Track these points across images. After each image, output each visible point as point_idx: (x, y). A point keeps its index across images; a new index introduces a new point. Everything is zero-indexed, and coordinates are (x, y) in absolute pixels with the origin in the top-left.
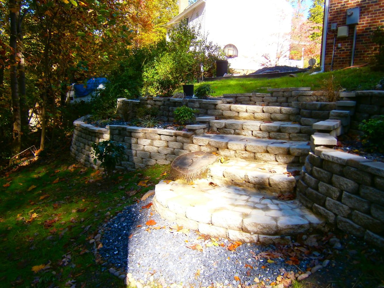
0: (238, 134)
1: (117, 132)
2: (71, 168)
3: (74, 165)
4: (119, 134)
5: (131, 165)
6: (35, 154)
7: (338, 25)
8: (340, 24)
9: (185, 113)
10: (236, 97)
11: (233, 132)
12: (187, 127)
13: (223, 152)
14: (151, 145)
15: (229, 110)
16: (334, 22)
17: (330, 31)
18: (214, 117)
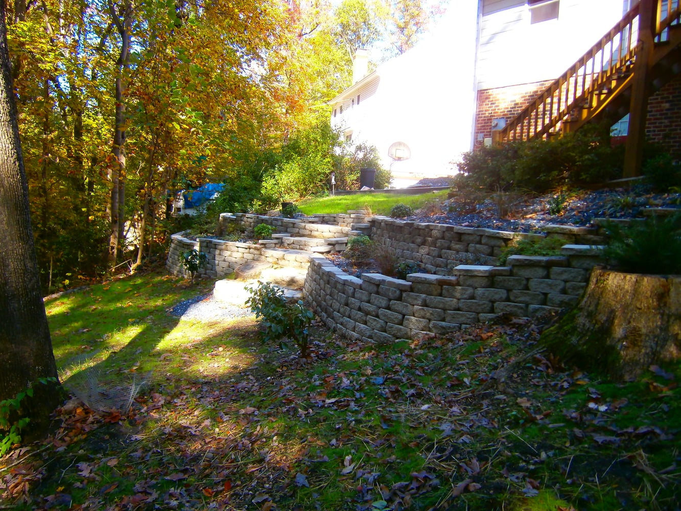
0: (302, 249)
1: (205, 244)
2: (165, 278)
3: (167, 276)
4: (207, 246)
5: (214, 274)
6: (131, 269)
7: (485, 135)
8: (486, 135)
9: (263, 230)
10: (324, 217)
11: (298, 247)
12: (260, 241)
13: (281, 262)
14: (230, 256)
15: (305, 228)
16: (481, 132)
17: (477, 142)
18: (289, 235)
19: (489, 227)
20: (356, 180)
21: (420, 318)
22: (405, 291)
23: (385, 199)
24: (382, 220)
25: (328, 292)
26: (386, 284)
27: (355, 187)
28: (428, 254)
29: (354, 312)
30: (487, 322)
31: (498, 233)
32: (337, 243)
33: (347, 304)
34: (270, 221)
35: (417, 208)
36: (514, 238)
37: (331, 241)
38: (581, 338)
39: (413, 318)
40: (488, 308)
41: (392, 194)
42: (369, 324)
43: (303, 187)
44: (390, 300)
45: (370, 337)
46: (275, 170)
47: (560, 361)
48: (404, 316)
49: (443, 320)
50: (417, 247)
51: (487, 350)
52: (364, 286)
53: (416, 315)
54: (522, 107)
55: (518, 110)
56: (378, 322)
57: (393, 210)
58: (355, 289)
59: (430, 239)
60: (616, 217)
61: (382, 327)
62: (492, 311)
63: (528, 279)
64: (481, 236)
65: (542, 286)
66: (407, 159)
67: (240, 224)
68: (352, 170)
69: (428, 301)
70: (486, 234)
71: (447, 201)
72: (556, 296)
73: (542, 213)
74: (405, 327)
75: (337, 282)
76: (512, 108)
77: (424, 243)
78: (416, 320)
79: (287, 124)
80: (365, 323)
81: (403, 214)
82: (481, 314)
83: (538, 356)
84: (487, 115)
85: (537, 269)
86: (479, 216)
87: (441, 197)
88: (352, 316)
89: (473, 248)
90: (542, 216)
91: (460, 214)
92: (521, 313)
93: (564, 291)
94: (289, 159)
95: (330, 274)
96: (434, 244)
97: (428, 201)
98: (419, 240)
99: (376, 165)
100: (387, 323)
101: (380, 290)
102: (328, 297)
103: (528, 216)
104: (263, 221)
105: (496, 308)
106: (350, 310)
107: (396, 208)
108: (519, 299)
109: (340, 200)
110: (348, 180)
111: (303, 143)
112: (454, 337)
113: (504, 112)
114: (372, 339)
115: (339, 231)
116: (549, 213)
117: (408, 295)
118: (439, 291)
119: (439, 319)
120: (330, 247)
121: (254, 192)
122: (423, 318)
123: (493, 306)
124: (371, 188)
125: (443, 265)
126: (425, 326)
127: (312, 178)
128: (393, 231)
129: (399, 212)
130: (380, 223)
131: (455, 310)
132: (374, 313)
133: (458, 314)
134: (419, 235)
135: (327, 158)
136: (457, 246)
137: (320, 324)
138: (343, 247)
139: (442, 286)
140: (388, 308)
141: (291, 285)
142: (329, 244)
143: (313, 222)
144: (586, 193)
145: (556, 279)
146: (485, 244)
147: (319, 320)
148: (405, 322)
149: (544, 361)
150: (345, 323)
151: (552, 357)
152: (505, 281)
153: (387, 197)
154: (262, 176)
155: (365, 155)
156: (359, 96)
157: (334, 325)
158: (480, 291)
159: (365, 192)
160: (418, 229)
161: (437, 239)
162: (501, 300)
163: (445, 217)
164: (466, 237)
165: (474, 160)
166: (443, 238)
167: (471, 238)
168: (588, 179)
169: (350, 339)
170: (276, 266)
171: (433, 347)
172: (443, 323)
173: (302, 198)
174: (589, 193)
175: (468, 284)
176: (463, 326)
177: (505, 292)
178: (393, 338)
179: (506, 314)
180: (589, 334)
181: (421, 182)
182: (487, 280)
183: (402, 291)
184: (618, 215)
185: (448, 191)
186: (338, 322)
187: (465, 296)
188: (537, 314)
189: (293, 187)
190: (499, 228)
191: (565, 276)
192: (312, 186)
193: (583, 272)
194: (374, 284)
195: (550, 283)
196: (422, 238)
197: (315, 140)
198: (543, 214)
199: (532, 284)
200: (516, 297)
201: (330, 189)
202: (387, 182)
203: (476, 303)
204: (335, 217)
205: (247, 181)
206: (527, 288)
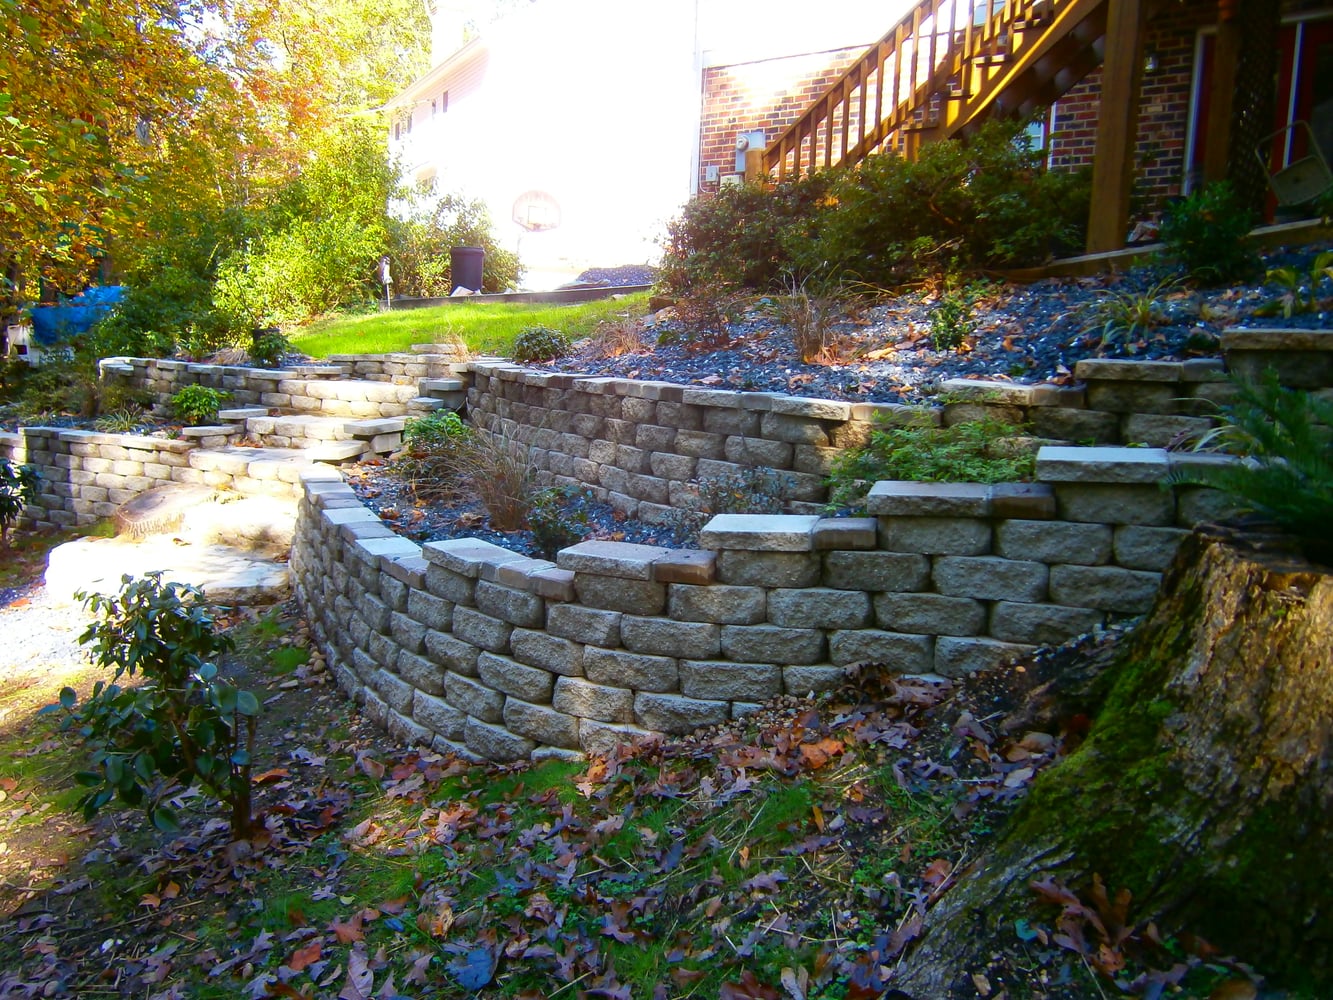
0: (297, 447)
1: (40, 442)
4: (46, 448)
5: (68, 519)
7: (721, 170)
8: (724, 169)
9: (195, 401)
10: (355, 363)
11: (287, 442)
12: (187, 431)
13: (241, 484)
14: (110, 471)
15: (305, 393)
16: (713, 163)
17: (704, 184)
18: (266, 410)
19: (775, 387)
20: (442, 275)
21: (604, 683)
22: (556, 600)
23: (506, 315)
24: (492, 370)
25: (341, 583)
26: (496, 577)
27: (440, 290)
28: (615, 463)
29: (408, 657)
30: (811, 694)
31: (808, 405)
32: (379, 433)
33: (387, 631)
34: (216, 377)
35: (579, 336)
36: (851, 417)
37: (362, 429)
38: (1212, 822)
39: (581, 683)
40: (812, 649)
41: (521, 304)
42: (451, 697)
43: (317, 290)
44: (511, 626)
45: (457, 736)
46: (245, 250)
47: (1134, 911)
48: (555, 676)
49: (677, 688)
50: (583, 442)
51: (836, 822)
52: (431, 581)
53: (590, 675)
54: (799, 106)
55: (791, 114)
56: (477, 693)
57: (521, 344)
58: (407, 587)
59: (617, 421)
60: (1125, 355)
61: (491, 709)
62: (824, 656)
63: (931, 559)
64: (761, 413)
65: (977, 578)
66: (553, 226)
67: (144, 384)
68: (431, 251)
69: (626, 632)
70: (775, 409)
71: (649, 318)
72: (1020, 608)
73: (910, 344)
74: (560, 710)
75: (358, 561)
76: (780, 108)
77: (601, 432)
78: (594, 692)
79: (292, 155)
80: (441, 692)
81: (545, 351)
82: (792, 669)
83: (1045, 884)
84: (725, 124)
85: (959, 526)
86: (742, 357)
87: (633, 306)
88: (403, 670)
89: (740, 449)
90: (912, 355)
91: (691, 351)
92: (914, 661)
93: (1045, 595)
94: (279, 225)
95: (342, 534)
96: (629, 435)
97: (605, 318)
98: (588, 424)
99: (486, 240)
100: (504, 696)
101: (480, 595)
102: (340, 600)
103: (875, 355)
104: (199, 378)
105: (837, 649)
106: (398, 651)
107: (528, 339)
108: (908, 620)
109: (404, 318)
110: (426, 275)
111: (313, 191)
112: (717, 752)
113: (761, 117)
114: (462, 740)
115: (390, 397)
116: (931, 346)
117: (564, 613)
118: (658, 600)
119: (666, 685)
120: (360, 443)
121: (196, 304)
122: (615, 683)
123: (826, 643)
124: (474, 290)
125: (656, 494)
126: (620, 711)
127: (336, 269)
128: (521, 399)
129: (536, 348)
130: (488, 378)
131: (711, 657)
132: (464, 665)
133: (722, 671)
134: (589, 411)
135: (371, 223)
136: (694, 443)
137: (322, 681)
138: (392, 444)
139: (667, 585)
140: (506, 650)
141: (262, 546)
142: (357, 437)
143: (327, 377)
144: (1006, 292)
145: (1019, 558)
146: (771, 437)
147: (319, 664)
148: (558, 697)
149: (1073, 907)
150: (385, 688)
151: (1100, 891)
152: (860, 563)
153: (511, 311)
154: (214, 266)
155: (461, 219)
156: (446, 94)
157: (356, 688)
158: (785, 598)
159: (460, 299)
160: (584, 394)
161: (637, 422)
162: (852, 624)
163: (652, 358)
164: (718, 418)
165: (707, 220)
166: (653, 419)
167: (733, 420)
168: (1010, 255)
169: (401, 739)
170: (224, 495)
171: (651, 797)
172: (677, 701)
173: (317, 317)
174: (1012, 291)
175: (746, 576)
176: (739, 707)
177: (863, 598)
178: (525, 745)
179: (870, 666)
180: (1245, 811)
181: (584, 276)
182: (804, 562)
183: (544, 601)
184: (1132, 348)
185: (649, 295)
186: (367, 679)
187: (741, 615)
188: (964, 667)
189: (293, 293)
190: (806, 391)
191: (1047, 549)
192: (337, 288)
193: (1104, 534)
194: (460, 575)
195: (1001, 569)
196: (596, 419)
197: (344, 183)
198: (914, 349)
199: (944, 572)
200: (897, 615)
201: (380, 296)
202: (511, 278)
203: (775, 634)
204: (382, 363)
205: (177, 278)
206: (929, 585)
